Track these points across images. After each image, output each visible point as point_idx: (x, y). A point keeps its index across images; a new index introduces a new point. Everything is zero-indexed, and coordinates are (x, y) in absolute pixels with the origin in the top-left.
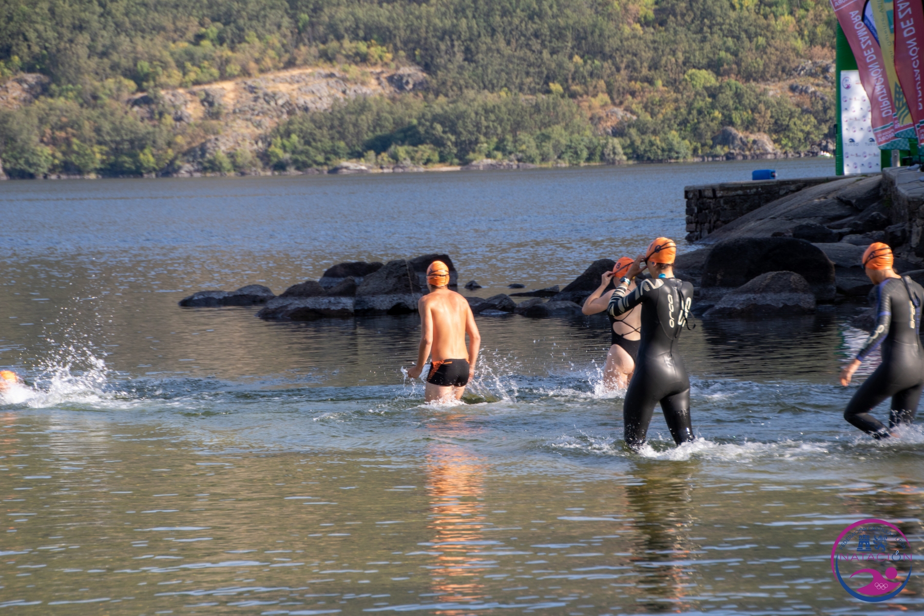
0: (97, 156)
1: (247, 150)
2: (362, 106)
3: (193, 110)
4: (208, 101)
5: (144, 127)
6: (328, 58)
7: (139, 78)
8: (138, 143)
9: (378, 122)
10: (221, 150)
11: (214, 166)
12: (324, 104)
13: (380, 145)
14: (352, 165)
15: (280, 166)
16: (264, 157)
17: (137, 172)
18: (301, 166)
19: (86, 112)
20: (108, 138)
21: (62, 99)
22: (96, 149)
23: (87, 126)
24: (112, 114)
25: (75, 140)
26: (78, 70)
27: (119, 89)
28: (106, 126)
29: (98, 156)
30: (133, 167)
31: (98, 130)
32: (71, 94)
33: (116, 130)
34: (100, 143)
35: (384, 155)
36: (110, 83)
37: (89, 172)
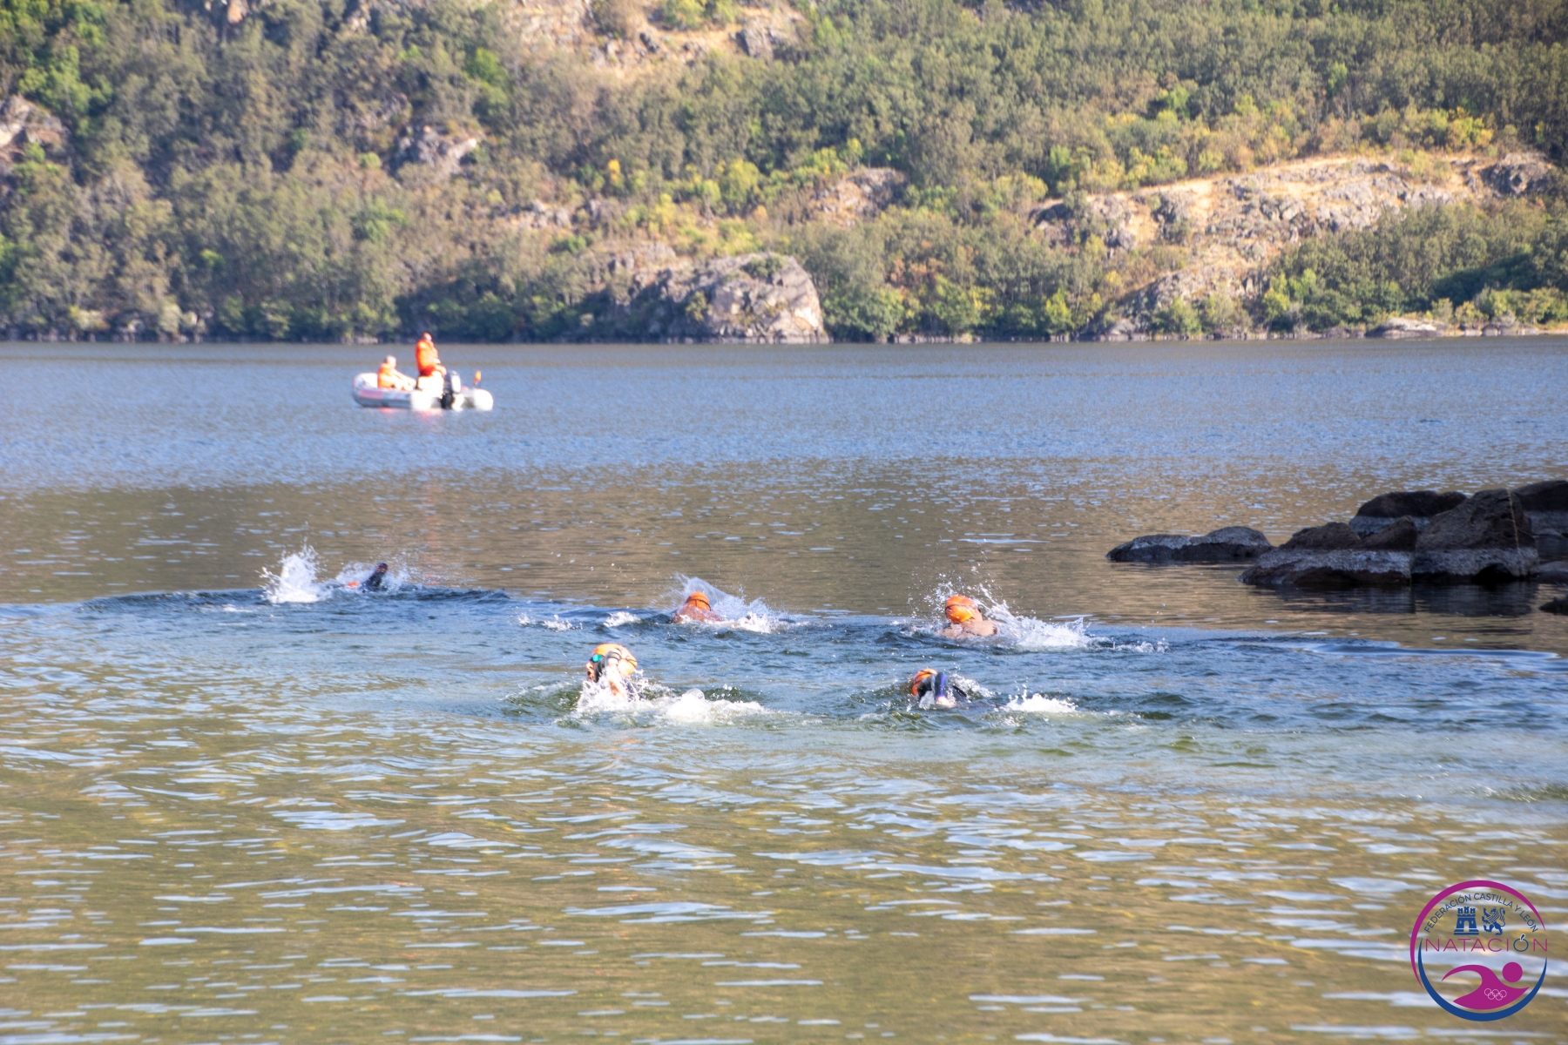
0: (976, 304)
1: (1227, 297)
2: (1434, 223)
3: (1139, 229)
4: (1165, 213)
5: (1054, 257)
6: (1376, 138)
7: (1051, 175)
8: (1045, 284)
9: (1459, 249)
10: (1181, 296)
11: (1170, 323)
12: (1366, 218)
13: (1461, 289)
14: (1411, 323)
15: (1283, 324)
16: (1256, 308)
17: (1040, 333)
18: (1319, 324)
19: (961, 232)
20: (995, 275)
21: (925, 210)
22: (975, 292)
23: (962, 256)
24: (1004, 235)
25: (940, 278)
26: (954, 162)
27: (1017, 194)
28: (994, 255)
29: (978, 305)
30: (1034, 325)
31: (979, 262)
32: (938, 202)
33: (1009, 261)
34: (980, 283)
35: (1469, 307)
36: (1004, 182)
37: (961, 332)
